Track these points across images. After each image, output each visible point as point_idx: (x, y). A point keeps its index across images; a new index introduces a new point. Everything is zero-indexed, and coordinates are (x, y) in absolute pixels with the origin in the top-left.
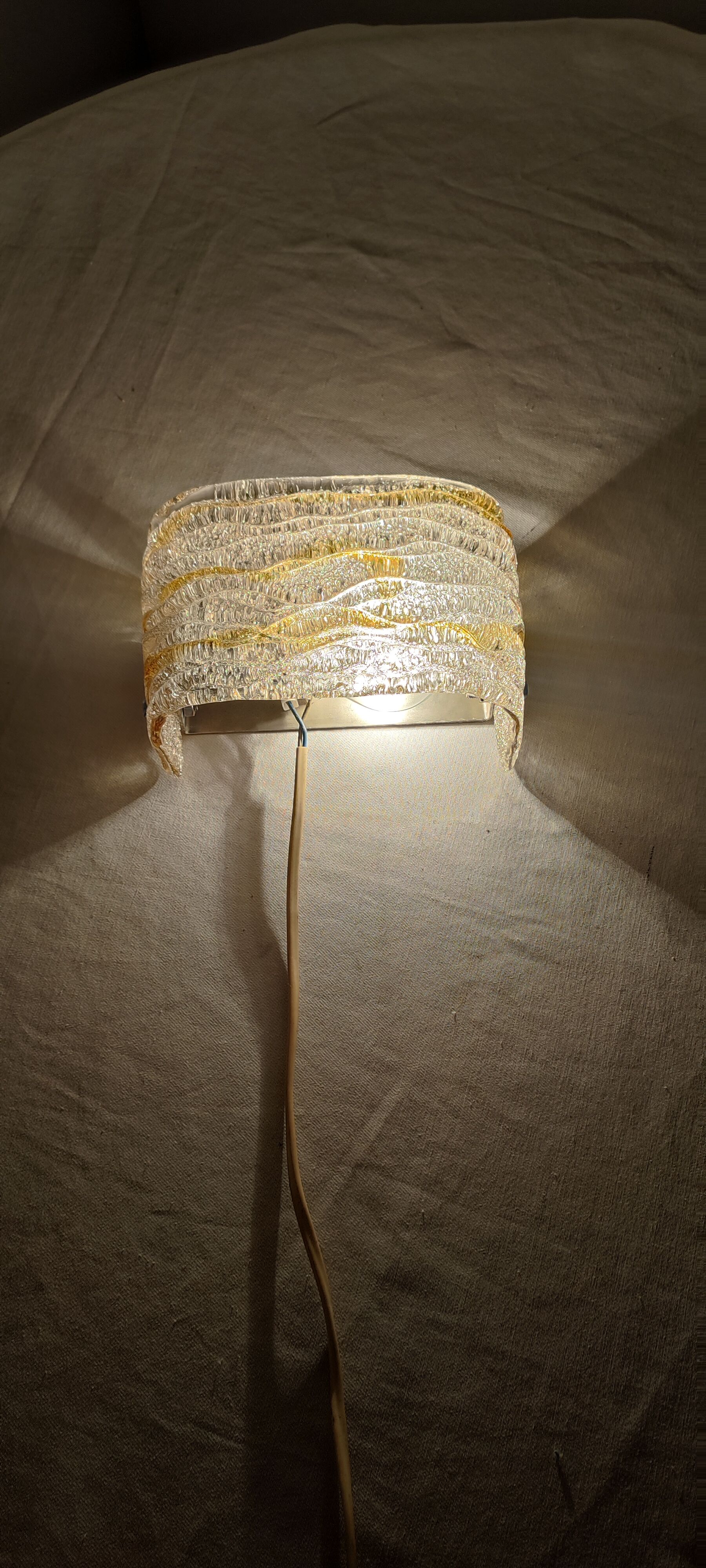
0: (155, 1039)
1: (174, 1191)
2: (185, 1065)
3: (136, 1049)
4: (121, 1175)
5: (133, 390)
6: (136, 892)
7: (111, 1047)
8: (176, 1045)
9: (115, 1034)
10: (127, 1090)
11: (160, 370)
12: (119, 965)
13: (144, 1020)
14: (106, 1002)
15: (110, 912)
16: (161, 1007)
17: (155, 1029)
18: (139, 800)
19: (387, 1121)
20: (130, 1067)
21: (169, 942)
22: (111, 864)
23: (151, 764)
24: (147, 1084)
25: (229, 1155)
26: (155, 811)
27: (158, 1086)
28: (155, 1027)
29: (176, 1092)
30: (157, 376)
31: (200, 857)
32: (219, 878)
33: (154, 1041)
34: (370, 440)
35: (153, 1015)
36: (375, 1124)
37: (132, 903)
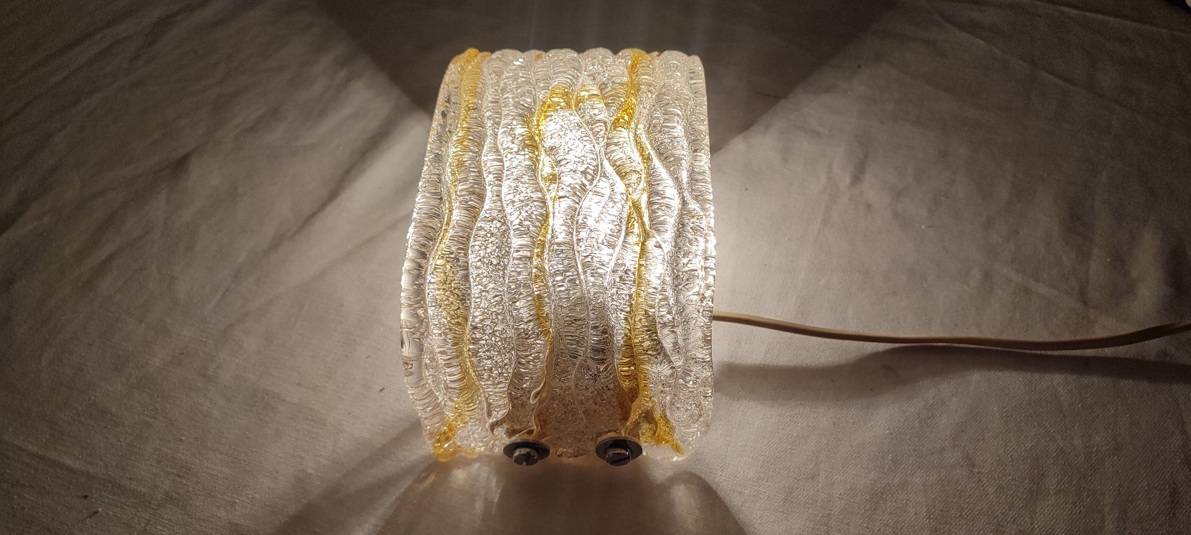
0: (1010, 477)
1: (1166, 460)
2: (1030, 448)
3: (1026, 498)
4: (1169, 514)
5: (86, 497)
6: (840, 498)
7: (1031, 525)
8: (1011, 456)
9: (1014, 520)
10: (1075, 508)
11: (69, 462)
12: (932, 516)
13: (991, 490)
14: (980, 531)
15: (868, 528)
16: (972, 471)
17: (998, 477)
18: (722, 495)
19: (1037, 280)
20: (1048, 505)
21: (896, 463)
22: (808, 527)
23: (674, 480)
24: (1063, 487)
25: (1111, 408)
26: (735, 477)
27: (1062, 475)
28: (997, 478)
29: (1062, 457)
30: (77, 465)
31: (790, 430)
32: (814, 412)
33: (1013, 479)
34: (275, 245)
35: (983, 479)
36: (1042, 289)
37: (854, 502)
